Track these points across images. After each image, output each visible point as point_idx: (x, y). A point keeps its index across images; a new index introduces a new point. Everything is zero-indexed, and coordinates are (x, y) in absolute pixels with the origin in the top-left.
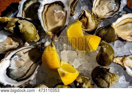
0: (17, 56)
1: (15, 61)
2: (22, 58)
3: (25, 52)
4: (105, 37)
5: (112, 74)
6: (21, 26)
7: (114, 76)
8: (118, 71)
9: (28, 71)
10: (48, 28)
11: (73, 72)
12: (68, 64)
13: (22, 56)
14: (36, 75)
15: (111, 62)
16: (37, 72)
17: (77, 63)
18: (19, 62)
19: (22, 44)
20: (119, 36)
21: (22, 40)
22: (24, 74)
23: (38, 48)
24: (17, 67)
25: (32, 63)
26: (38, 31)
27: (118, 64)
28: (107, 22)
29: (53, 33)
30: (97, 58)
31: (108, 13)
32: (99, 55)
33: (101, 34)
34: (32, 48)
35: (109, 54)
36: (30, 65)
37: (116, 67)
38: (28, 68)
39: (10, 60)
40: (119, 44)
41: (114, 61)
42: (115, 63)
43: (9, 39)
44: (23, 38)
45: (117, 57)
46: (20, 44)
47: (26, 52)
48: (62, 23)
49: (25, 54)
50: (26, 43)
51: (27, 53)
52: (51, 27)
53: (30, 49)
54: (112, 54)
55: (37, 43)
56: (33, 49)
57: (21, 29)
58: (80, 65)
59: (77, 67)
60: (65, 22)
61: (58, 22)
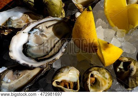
0: (37, 30)
1: (36, 36)
2: (44, 33)
3: (48, 26)
10: (77, 1)
13: (44, 31)
14: (62, 53)
16: (64, 50)
23: (66, 21)
34: (59, 21)
39: (29, 34)
43: (26, 16)
47: (50, 27)
49: (48, 29)
51: (52, 27)
53: (55, 22)
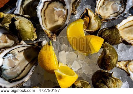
0: (11, 55)
1: (9, 60)
2: (16, 57)
3: (20, 51)
4: (108, 39)
5: (115, 79)
6: (17, 23)
7: (117, 81)
8: (121, 76)
9: (22, 72)
10: (46, 27)
11: (71, 75)
12: (67, 66)
13: (16, 55)
14: (30, 76)
15: (114, 66)
16: (32, 73)
17: (76, 66)
18: (13, 62)
19: (18, 42)
20: (124, 39)
21: (18, 38)
22: (18, 74)
23: (35, 47)
24: (10, 66)
25: (27, 63)
26: (35, 29)
27: (121, 68)
28: (110, 24)
29: (52, 32)
30: (99, 61)
31: (113, 14)
32: (102, 58)
33: (104, 35)
35: (112, 58)
36: (25, 66)
37: (119, 72)
38: (23, 68)
39: (3, 58)
40: (123, 47)
41: (118, 66)
42: (118, 67)
43: (4, 36)
44: (19, 36)
45: (120, 61)
46: (15, 42)
48: (62, 21)
49: (20, 53)
50: (22, 42)
51: (23, 52)
52: (49, 26)
53: (25, 48)
54: (115, 57)
55: (34, 42)
56: (29, 48)
57: (17, 25)
58: (80, 67)
59: (77, 70)
60: (65, 20)
61: (58, 21)
